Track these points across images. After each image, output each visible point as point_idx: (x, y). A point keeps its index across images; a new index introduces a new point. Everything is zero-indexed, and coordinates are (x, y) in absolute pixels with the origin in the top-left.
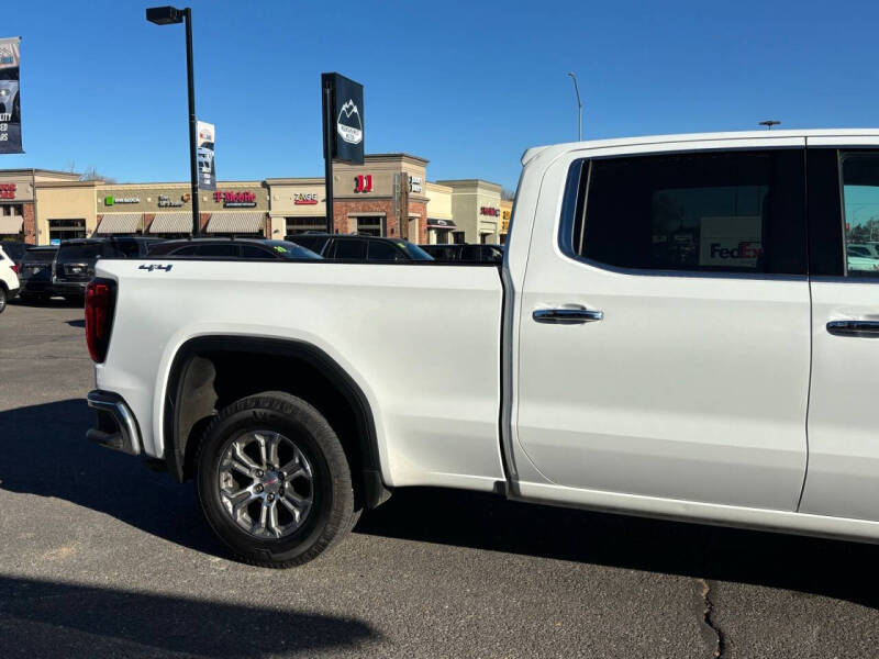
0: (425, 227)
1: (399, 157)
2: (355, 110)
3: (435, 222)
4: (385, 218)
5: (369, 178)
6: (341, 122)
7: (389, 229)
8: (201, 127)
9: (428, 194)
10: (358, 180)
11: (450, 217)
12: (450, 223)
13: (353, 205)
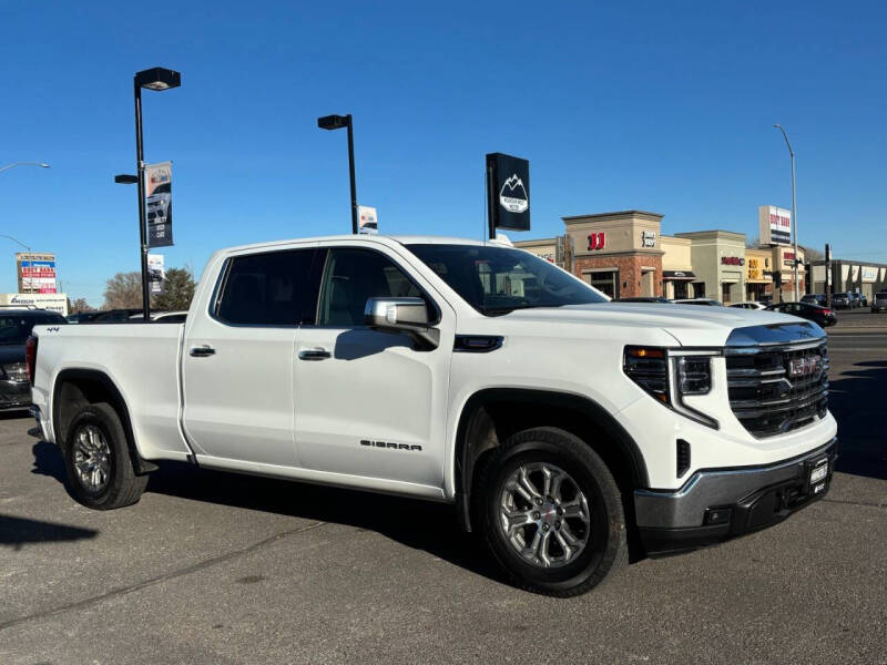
0: (660, 279)
1: (631, 214)
2: (520, 182)
3: (672, 274)
4: (617, 273)
5: (602, 236)
6: (504, 195)
7: (621, 283)
8: (362, 211)
9: (663, 247)
10: (592, 239)
11: (689, 268)
12: (688, 274)
13: (586, 262)
